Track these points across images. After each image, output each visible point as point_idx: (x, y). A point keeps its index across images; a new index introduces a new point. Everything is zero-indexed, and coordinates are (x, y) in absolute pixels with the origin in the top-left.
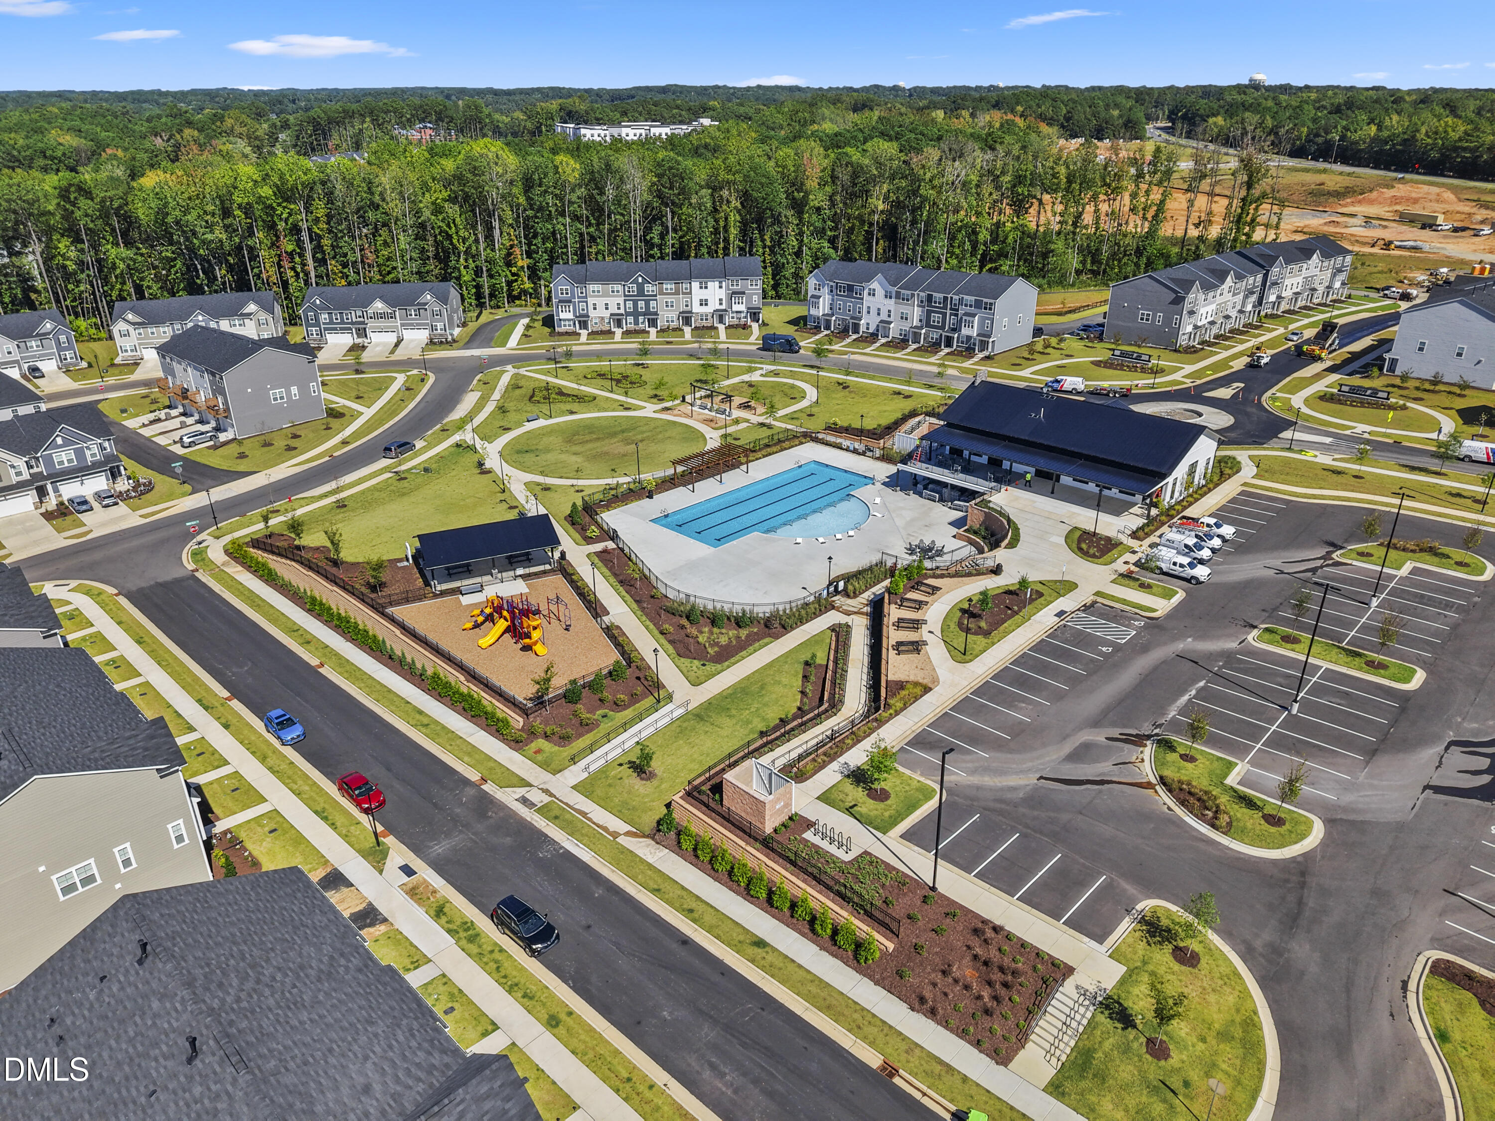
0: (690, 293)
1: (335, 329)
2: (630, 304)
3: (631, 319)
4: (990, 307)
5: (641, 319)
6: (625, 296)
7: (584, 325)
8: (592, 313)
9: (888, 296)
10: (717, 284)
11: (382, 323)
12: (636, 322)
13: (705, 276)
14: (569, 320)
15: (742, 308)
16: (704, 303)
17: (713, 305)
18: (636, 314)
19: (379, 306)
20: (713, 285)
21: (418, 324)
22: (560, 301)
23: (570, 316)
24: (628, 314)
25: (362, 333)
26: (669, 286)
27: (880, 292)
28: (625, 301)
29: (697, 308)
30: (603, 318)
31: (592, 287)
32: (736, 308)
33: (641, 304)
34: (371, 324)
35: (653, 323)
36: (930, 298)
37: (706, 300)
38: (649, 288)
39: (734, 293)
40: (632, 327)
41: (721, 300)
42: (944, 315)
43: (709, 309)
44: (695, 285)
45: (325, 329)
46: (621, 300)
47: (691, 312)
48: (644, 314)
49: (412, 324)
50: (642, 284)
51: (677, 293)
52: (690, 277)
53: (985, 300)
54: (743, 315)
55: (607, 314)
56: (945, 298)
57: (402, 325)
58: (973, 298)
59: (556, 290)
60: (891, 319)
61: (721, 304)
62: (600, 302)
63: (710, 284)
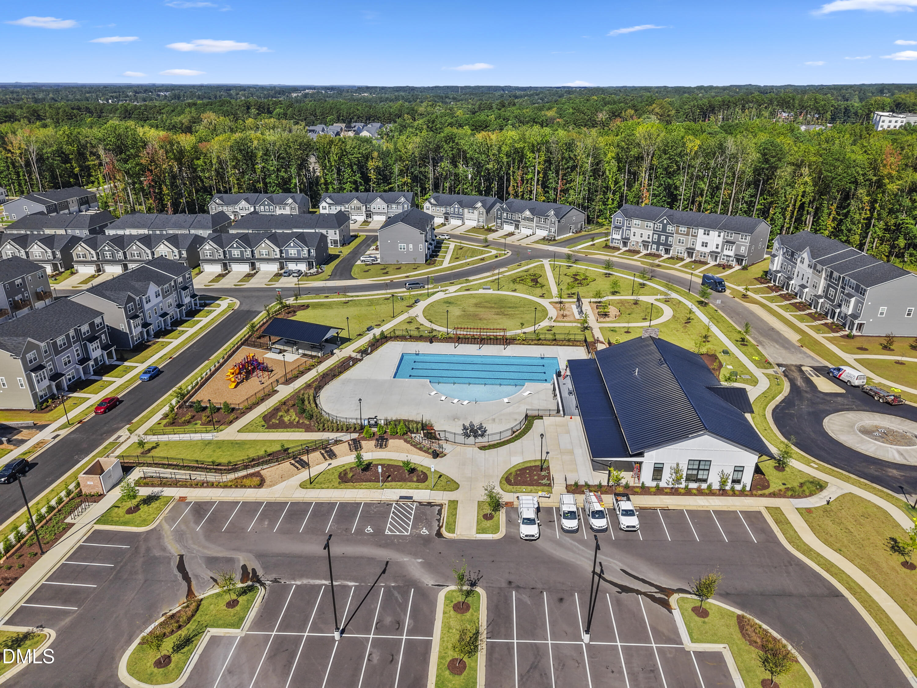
0: (696, 236)
1: (508, 222)
2: (656, 236)
3: (655, 246)
4: (863, 293)
5: (661, 248)
6: (654, 230)
7: (625, 244)
8: (632, 238)
9: (810, 266)
10: (717, 233)
11: (527, 223)
12: (658, 250)
13: (709, 226)
14: (618, 240)
15: (731, 253)
16: (705, 244)
17: (712, 247)
18: (658, 243)
19: (527, 213)
20: (714, 234)
21: (544, 227)
22: (615, 227)
23: (619, 237)
24: (653, 243)
25: (517, 227)
26: (683, 229)
27: (806, 262)
28: (653, 234)
29: (699, 247)
30: (638, 242)
31: (635, 221)
32: (726, 252)
33: (663, 238)
34: (523, 223)
35: (667, 251)
36: (832, 273)
37: (707, 243)
38: (670, 228)
39: (727, 242)
40: (654, 251)
41: (718, 245)
42: (836, 290)
43: (707, 250)
44: (701, 231)
45: (504, 222)
46: (651, 233)
47: (694, 249)
48: (663, 245)
49: (541, 227)
50: (666, 225)
51: (688, 234)
52: (698, 225)
53: (862, 286)
54: (731, 259)
55: (640, 240)
56: (840, 277)
57: (537, 226)
58: (855, 282)
59: (614, 220)
60: (808, 285)
61: (717, 248)
62: (638, 232)
63: (711, 233)
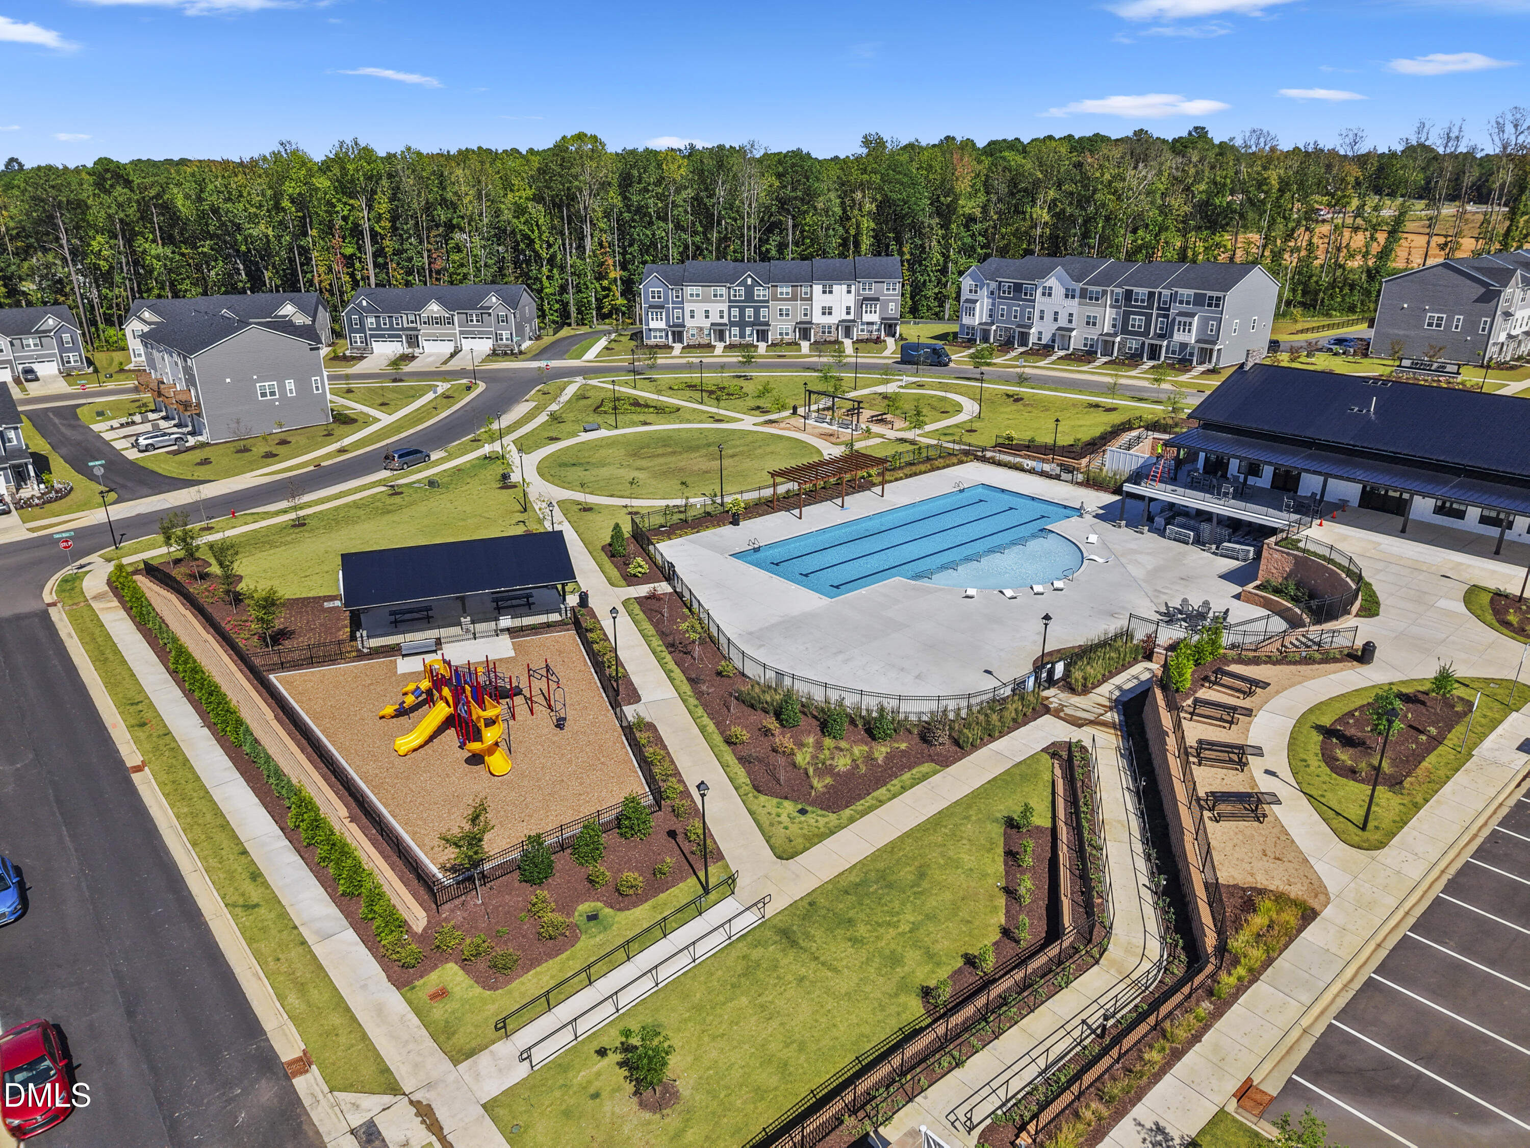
0: (811, 299)
1: (383, 336)
2: (735, 312)
3: (736, 330)
4: (1216, 302)
5: (748, 330)
6: (730, 301)
7: (678, 337)
8: (689, 322)
9: (1069, 294)
10: (844, 287)
11: (437, 330)
12: (742, 335)
13: (830, 278)
14: (661, 330)
15: (875, 318)
16: (826, 311)
17: (839, 315)
18: (742, 324)
19: (434, 308)
20: (840, 289)
21: (480, 332)
22: (651, 307)
23: (662, 325)
24: (732, 324)
25: (413, 341)
26: (785, 290)
27: (1058, 290)
28: (730, 307)
29: (818, 318)
30: (701, 329)
31: (689, 290)
32: (867, 318)
33: (749, 312)
34: (424, 330)
35: (762, 336)
36: (1128, 295)
37: (830, 308)
38: (760, 292)
39: (865, 299)
40: (736, 340)
41: (848, 308)
42: (1149, 317)
43: (833, 320)
44: (817, 288)
45: (372, 336)
46: (724, 307)
47: (810, 323)
48: (752, 324)
49: (472, 332)
50: (752, 286)
51: (794, 298)
52: (811, 279)
53: (1209, 293)
54: (875, 327)
55: (707, 324)
56: (1152, 295)
57: (461, 333)
58: (1192, 292)
59: (646, 293)
60: (1073, 325)
61: (848, 313)
62: (699, 308)
63: (836, 288)
